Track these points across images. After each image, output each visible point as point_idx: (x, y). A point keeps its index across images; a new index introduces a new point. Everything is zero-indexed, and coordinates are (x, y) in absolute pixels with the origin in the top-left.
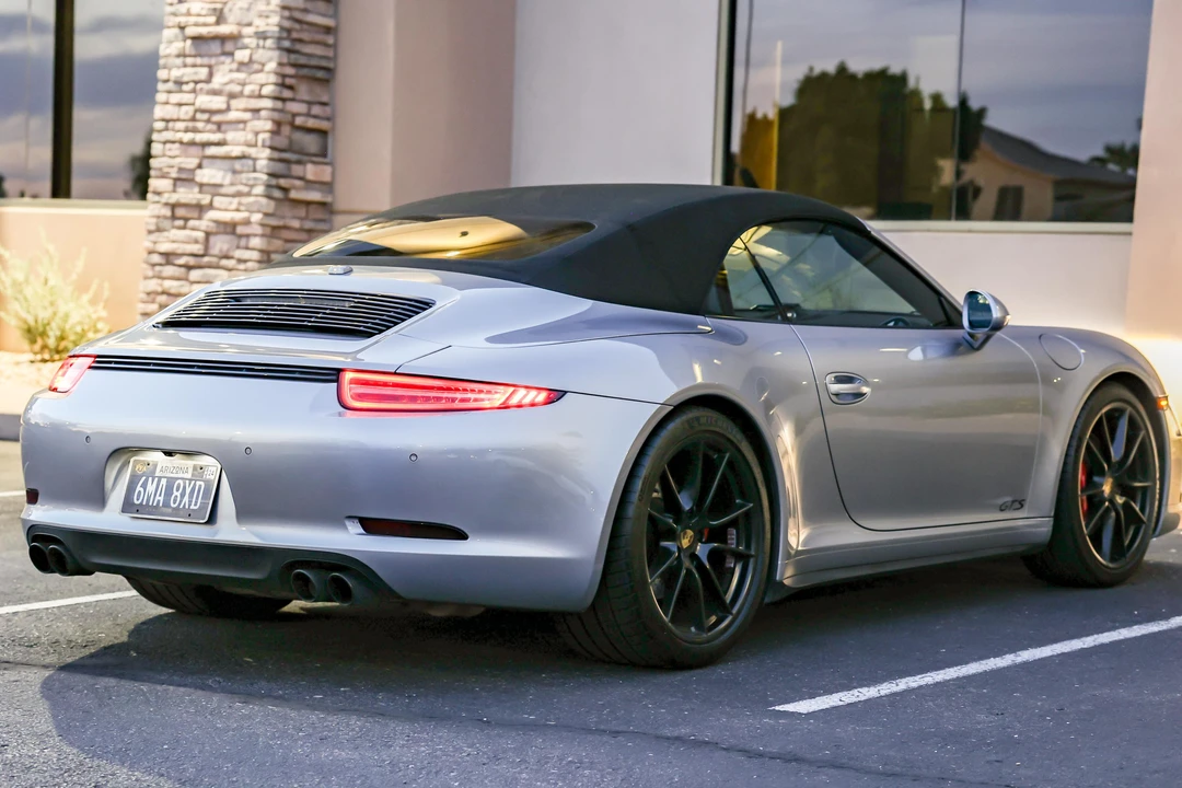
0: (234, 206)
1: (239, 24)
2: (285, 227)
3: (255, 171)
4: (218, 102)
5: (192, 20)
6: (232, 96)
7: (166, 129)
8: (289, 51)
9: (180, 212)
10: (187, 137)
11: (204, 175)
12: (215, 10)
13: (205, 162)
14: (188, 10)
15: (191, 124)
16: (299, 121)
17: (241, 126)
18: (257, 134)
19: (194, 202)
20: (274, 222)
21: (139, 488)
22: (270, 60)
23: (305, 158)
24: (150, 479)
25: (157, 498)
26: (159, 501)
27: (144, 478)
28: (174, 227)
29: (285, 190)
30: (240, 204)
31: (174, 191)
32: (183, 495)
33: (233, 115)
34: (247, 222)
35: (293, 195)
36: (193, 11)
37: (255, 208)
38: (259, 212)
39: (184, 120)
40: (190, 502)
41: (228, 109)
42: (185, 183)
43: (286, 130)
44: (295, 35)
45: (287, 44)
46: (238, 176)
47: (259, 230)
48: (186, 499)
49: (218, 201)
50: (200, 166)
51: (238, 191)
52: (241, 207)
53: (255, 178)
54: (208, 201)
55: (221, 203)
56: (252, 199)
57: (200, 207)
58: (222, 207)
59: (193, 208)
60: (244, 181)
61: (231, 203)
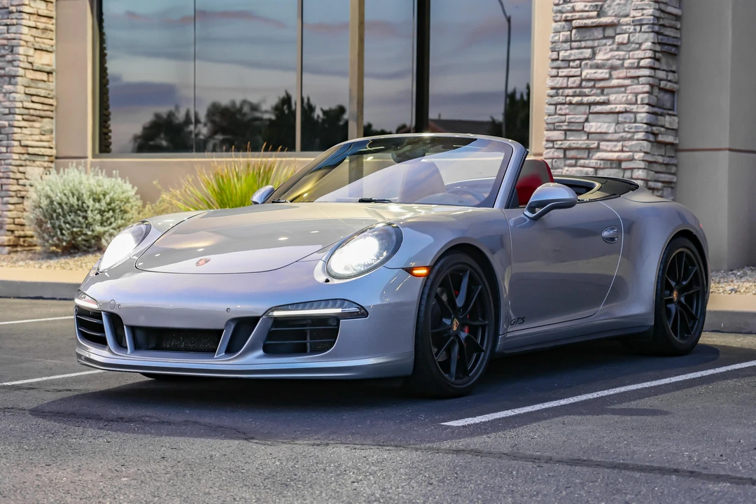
0: (619, 148)
1: (616, 16)
2: (655, 162)
3: (635, 122)
4: (602, 73)
5: (578, 15)
6: (613, 68)
7: (557, 95)
8: (658, 33)
9: (570, 154)
10: (575, 100)
11: (591, 127)
12: (597, 6)
13: (591, 116)
14: (573, 7)
15: (578, 90)
16: (663, 84)
17: (623, 89)
18: (636, 94)
19: (584, 146)
20: (650, 158)
22: (646, 40)
23: (665, 111)
28: (565, 166)
29: (655, 135)
30: (623, 146)
31: (565, 140)
33: (614, 82)
34: (632, 159)
35: (660, 138)
36: (577, 9)
37: (638, 149)
38: (641, 151)
39: (572, 88)
41: (610, 78)
42: (574, 133)
43: (656, 90)
44: (661, 22)
45: (657, 28)
46: (621, 126)
47: (642, 165)
49: (603, 145)
50: (587, 120)
51: (622, 137)
52: (624, 149)
53: (636, 127)
54: (595, 145)
55: (607, 146)
56: (634, 142)
57: (589, 150)
58: (609, 149)
59: (583, 151)
60: (627, 130)
61: (615, 146)
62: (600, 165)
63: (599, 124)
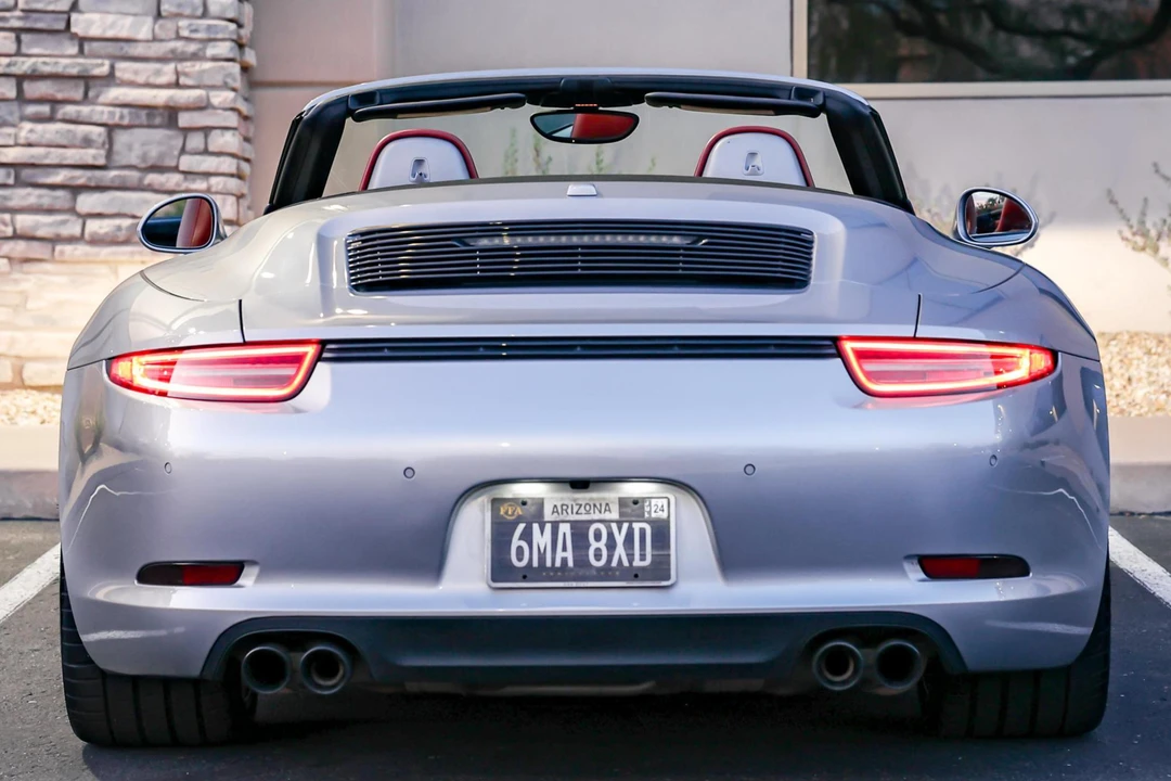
0: (168, 77)
3: (205, 14)
9: (32, 89)
11: (90, 23)
19: (74, 71)
21: (516, 542)
24: (536, 527)
25: (560, 554)
26: (564, 560)
27: (521, 527)
28: (23, 118)
29: (241, 49)
30: (177, 73)
31: (18, 53)
32: (611, 545)
34: (202, 107)
37: (218, 80)
38: (224, 86)
40: (631, 557)
42: (44, 36)
46: (170, 25)
47: (232, 120)
48: (620, 551)
49: (125, 70)
50: (75, 7)
51: (173, 51)
52: (183, 80)
53: (209, 28)
54: (105, 70)
55: (136, 72)
56: (208, 65)
57: (86, 79)
58: (141, 79)
59: (72, 83)
60: (185, 33)
61: (158, 73)
62: (122, 117)
63: (110, 18)
